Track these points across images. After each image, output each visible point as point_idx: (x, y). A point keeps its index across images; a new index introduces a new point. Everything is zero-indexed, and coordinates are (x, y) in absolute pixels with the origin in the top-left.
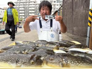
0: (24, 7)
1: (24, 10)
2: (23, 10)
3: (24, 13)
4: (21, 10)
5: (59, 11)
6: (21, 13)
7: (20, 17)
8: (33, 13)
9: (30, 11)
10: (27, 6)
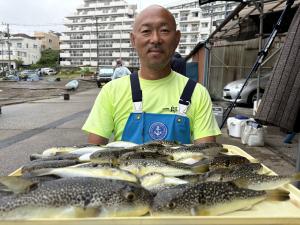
0: (97, 33)
1: (97, 41)
2: (93, 41)
3: (97, 50)
4: (88, 42)
5: (208, 45)
6: (88, 50)
7: (85, 63)
8: (124, 50)
9: (116, 45)
10: (106, 28)
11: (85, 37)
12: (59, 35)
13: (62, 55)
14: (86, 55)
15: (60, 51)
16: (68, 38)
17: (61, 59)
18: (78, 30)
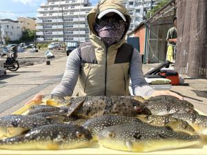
1: (63, 24)
2: (59, 24)
3: (63, 30)
4: (56, 24)
6: (56, 30)
7: (54, 39)
11: (54, 21)
12: (34, 19)
13: (38, 34)
14: (54, 33)
15: (36, 31)
16: (41, 21)
17: (37, 36)
18: (48, 15)
